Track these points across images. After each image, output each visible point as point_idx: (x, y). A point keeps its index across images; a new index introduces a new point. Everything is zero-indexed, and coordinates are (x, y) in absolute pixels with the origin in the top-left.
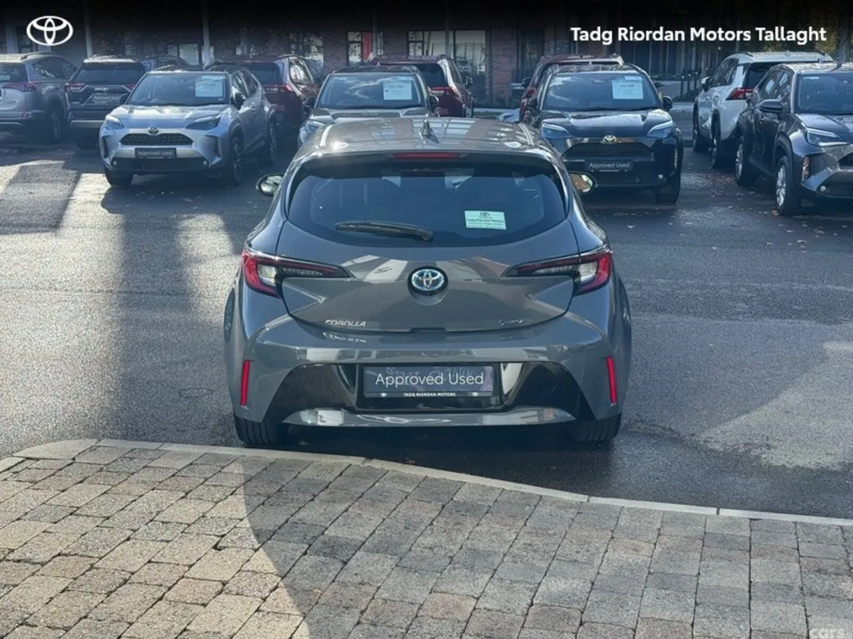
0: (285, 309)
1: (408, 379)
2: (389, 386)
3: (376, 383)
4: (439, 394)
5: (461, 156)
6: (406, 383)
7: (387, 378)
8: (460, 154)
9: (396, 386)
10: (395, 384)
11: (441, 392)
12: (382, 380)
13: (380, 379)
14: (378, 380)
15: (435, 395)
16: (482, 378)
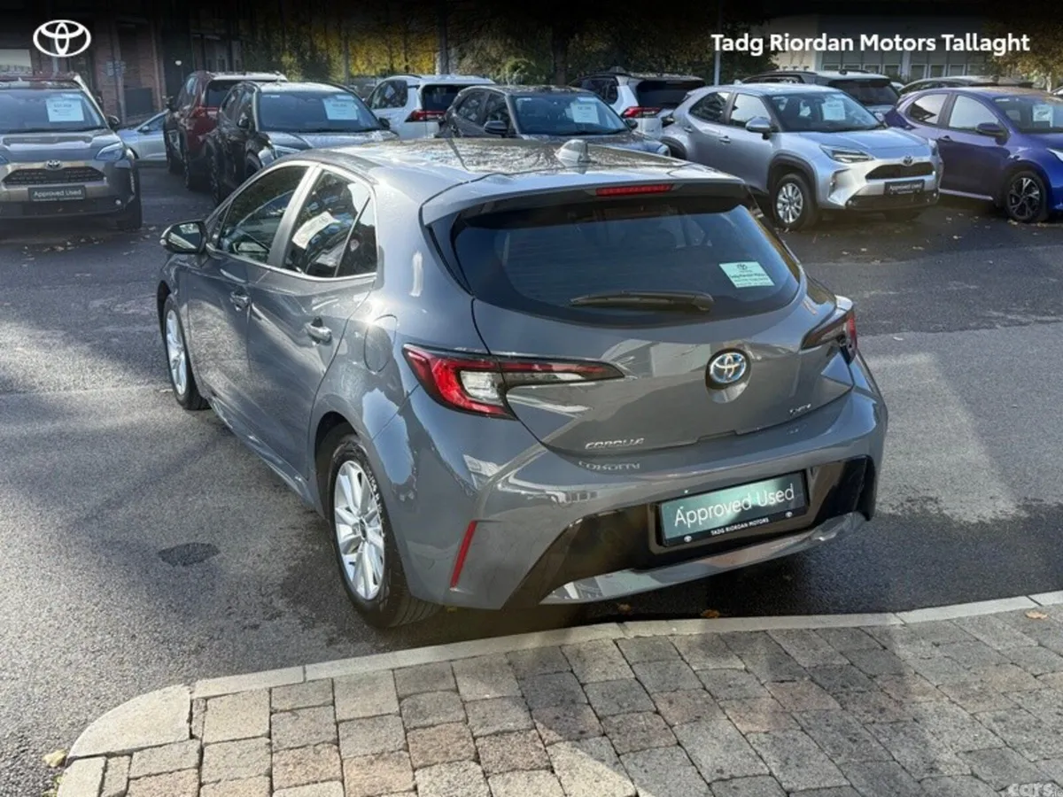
0: (534, 438)
1: (712, 510)
2: (691, 524)
3: (676, 525)
4: (751, 523)
5: (674, 188)
6: (711, 517)
7: (688, 514)
8: (673, 185)
9: (700, 523)
10: (697, 521)
11: (752, 520)
12: (682, 518)
13: (680, 517)
14: (678, 519)
15: (746, 525)
16: (792, 491)
